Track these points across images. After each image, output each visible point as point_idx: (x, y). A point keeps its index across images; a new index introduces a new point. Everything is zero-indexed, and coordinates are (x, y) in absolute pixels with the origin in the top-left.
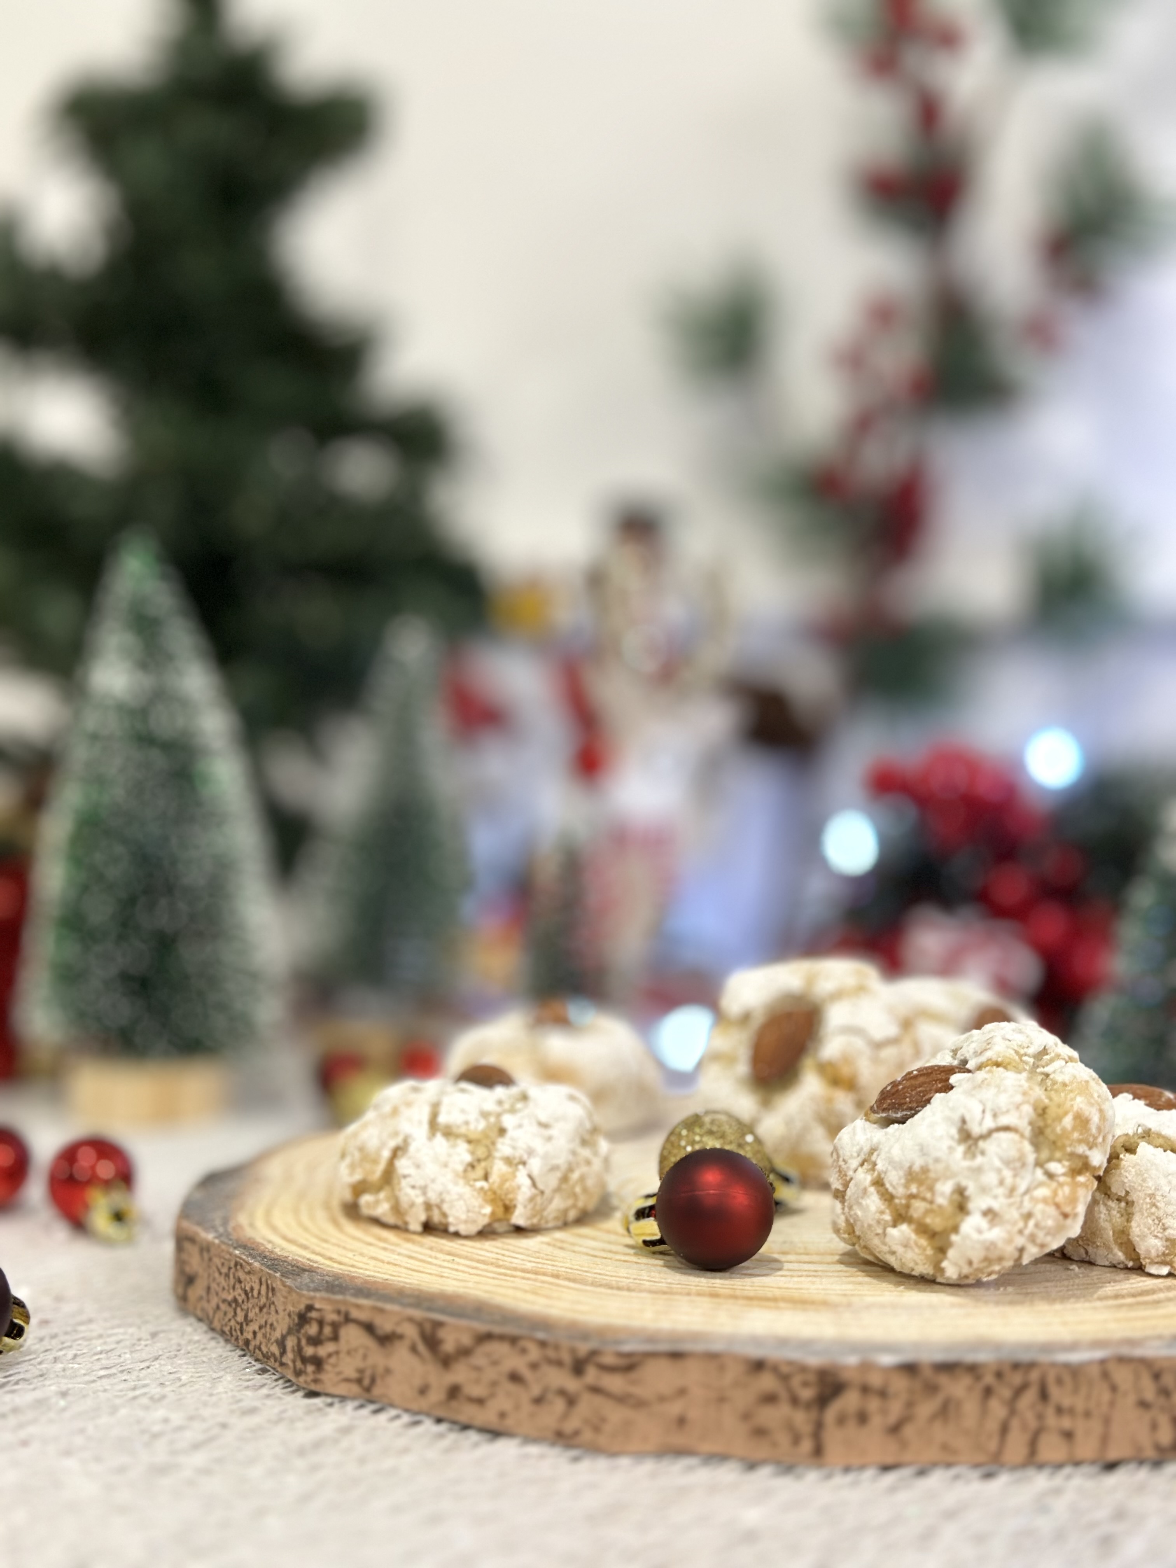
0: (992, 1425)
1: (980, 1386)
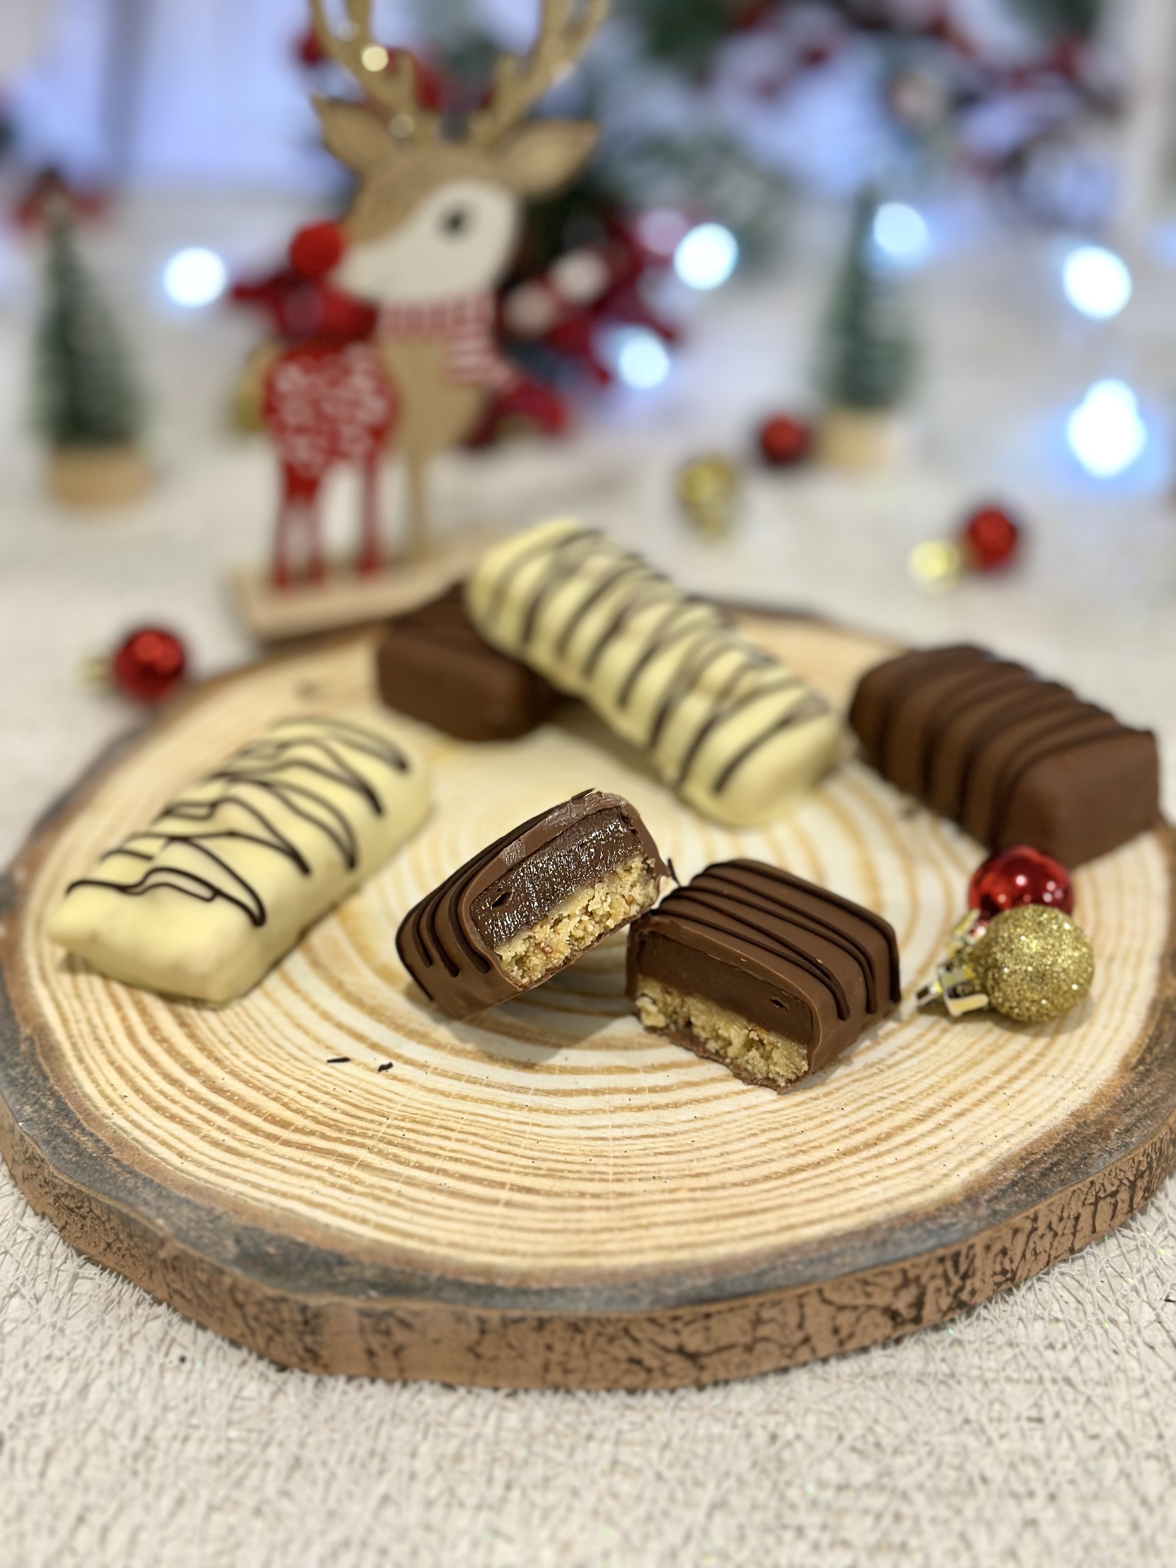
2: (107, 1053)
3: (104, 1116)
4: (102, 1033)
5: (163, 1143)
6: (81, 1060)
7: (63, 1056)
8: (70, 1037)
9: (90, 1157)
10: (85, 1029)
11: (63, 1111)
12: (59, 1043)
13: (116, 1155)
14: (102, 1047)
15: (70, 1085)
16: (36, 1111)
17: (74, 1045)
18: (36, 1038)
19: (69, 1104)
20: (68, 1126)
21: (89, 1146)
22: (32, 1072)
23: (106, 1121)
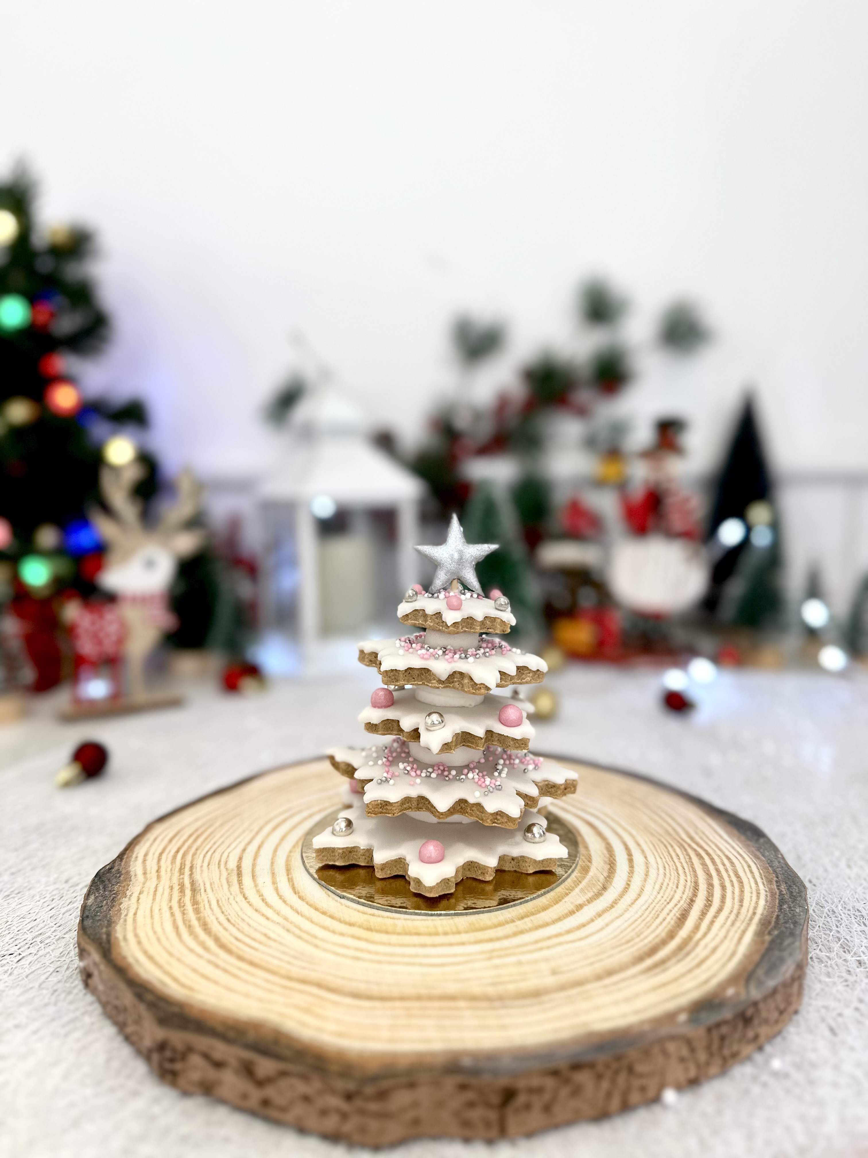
2: (739, 909)
3: (766, 891)
4: (733, 917)
5: (752, 872)
6: (754, 913)
7: (760, 920)
8: (749, 925)
9: (786, 883)
10: (738, 924)
11: (782, 902)
12: (757, 925)
13: (775, 879)
14: (739, 913)
15: (770, 907)
16: (795, 908)
17: (751, 919)
18: (766, 932)
19: (777, 902)
20: (786, 896)
21: (783, 887)
22: (782, 921)
23: (767, 890)
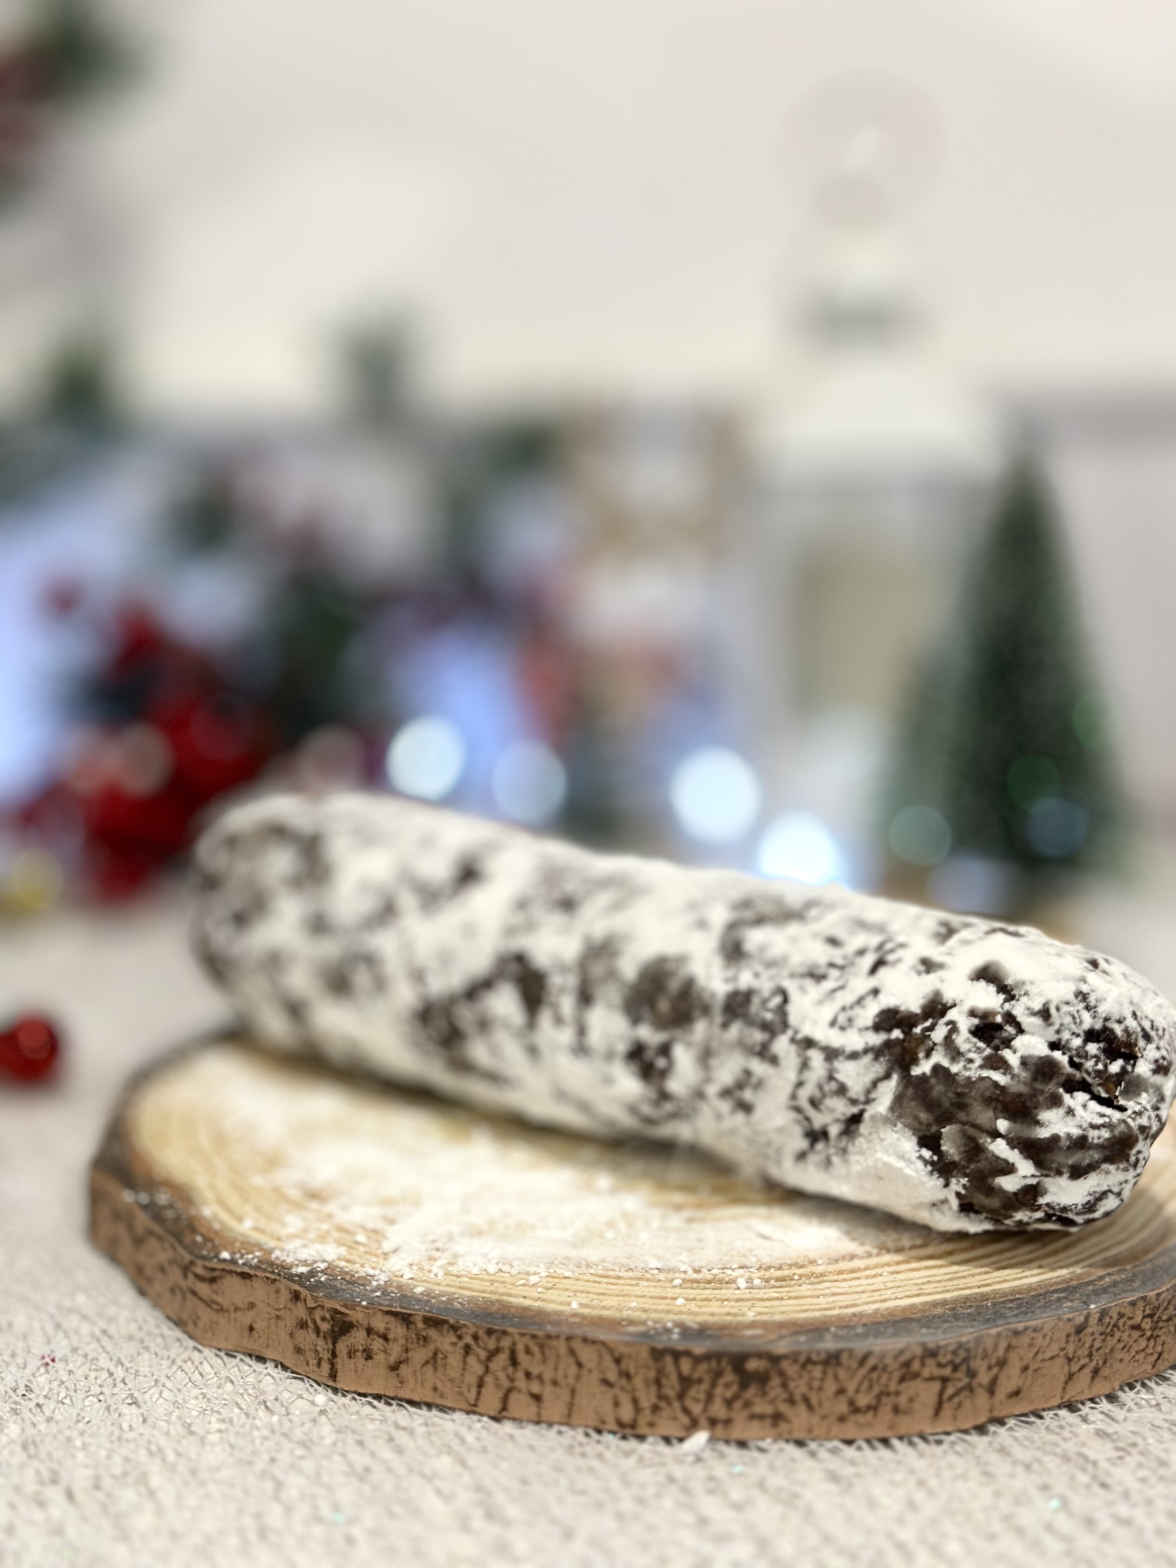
0: (471, 1379)
1: (461, 1344)
